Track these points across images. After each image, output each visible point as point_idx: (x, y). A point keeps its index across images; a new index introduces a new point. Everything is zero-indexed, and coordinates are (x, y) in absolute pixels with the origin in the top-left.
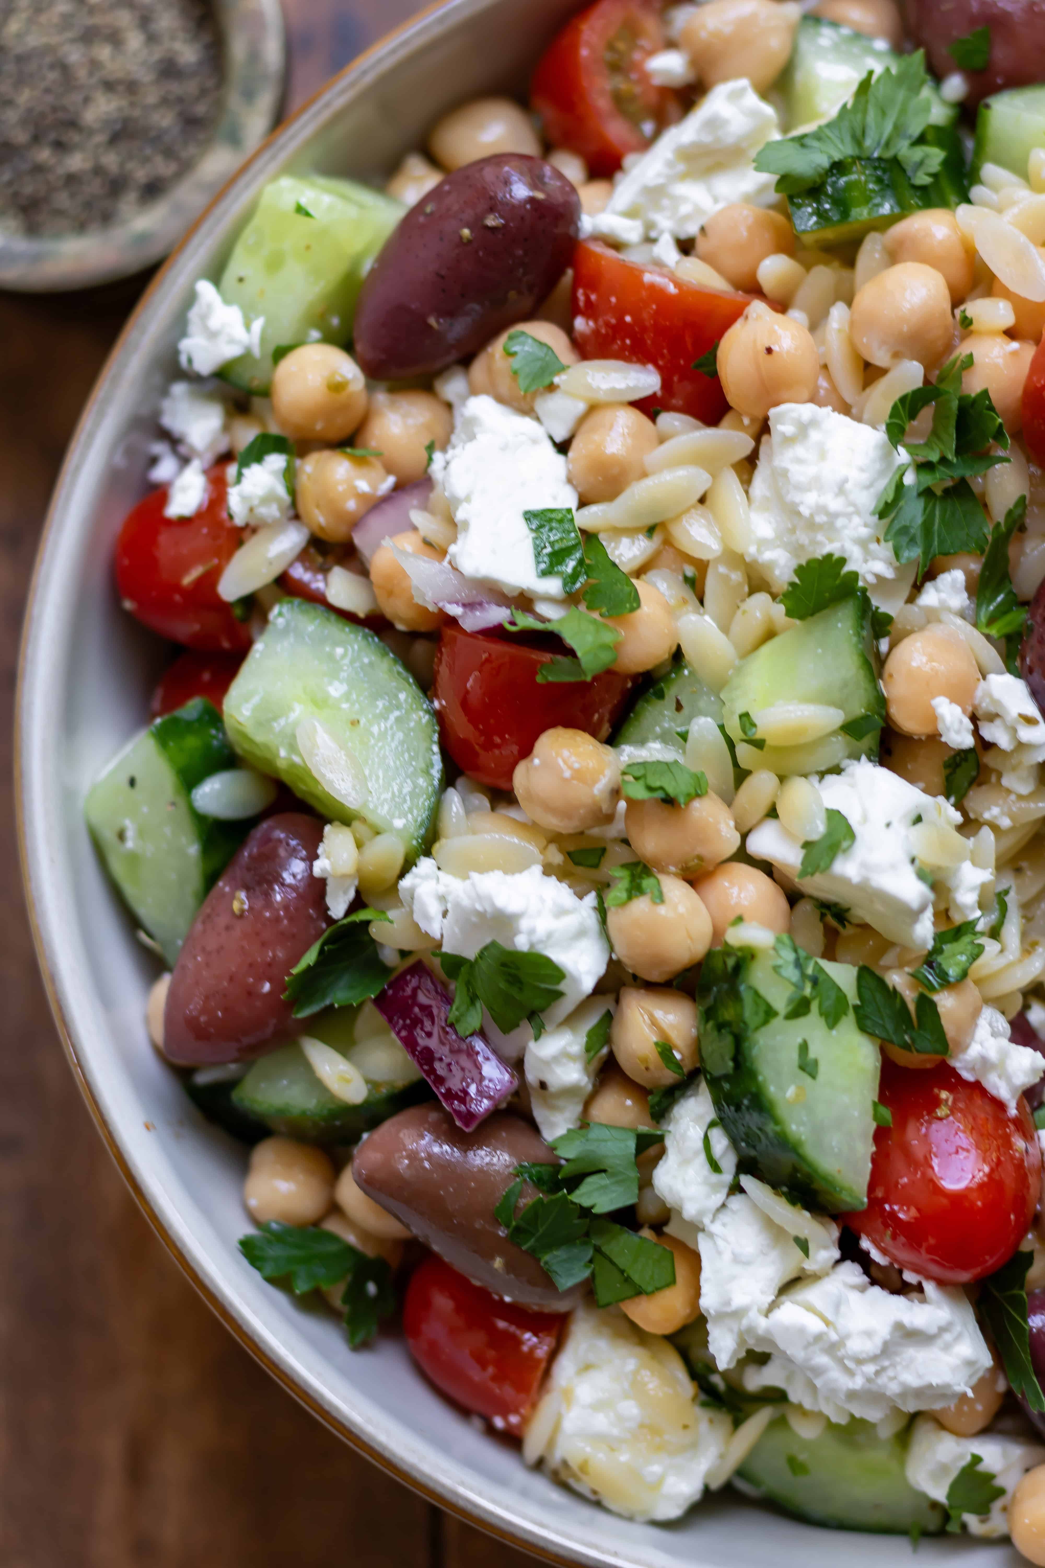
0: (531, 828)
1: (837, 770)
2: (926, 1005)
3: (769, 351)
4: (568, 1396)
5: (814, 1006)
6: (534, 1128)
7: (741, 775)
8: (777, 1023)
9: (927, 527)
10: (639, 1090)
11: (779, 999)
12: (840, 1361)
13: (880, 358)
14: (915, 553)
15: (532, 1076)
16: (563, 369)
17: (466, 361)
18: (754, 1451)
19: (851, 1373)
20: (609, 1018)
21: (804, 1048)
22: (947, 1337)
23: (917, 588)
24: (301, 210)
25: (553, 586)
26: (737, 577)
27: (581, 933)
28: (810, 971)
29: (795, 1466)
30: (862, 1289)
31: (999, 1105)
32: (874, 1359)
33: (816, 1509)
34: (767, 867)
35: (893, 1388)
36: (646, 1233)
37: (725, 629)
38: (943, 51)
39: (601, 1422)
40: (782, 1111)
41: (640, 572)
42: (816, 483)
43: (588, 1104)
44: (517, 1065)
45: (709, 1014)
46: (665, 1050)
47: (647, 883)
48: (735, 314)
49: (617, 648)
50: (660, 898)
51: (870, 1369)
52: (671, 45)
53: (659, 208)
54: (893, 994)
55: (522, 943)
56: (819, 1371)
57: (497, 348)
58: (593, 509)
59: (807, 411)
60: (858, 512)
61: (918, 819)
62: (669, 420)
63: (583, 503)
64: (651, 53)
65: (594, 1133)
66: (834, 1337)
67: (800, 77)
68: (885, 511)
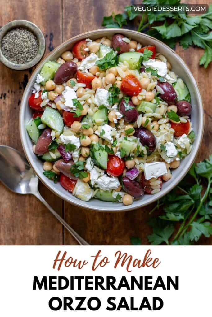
0: (72, 131)
1: (104, 125)
2: (112, 149)
3: (97, 83)
4: (77, 188)
5: (101, 149)
6: (73, 161)
7: (94, 126)
8: (97, 151)
9: (113, 101)
10: (84, 157)
11: (97, 148)
12: (105, 184)
13: (108, 83)
14: (111, 103)
15: (73, 156)
16: (76, 84)
17: (66, 82)
18: (96, 194)
19: (105, 185)
20: (81, 150)
21: (100, 154)
22: (115, 182)
23: (112, 106)
24: (48, 67)
25: (75, 107)
26: (94, 105)
27: (78, 142)
28: (100, 146)
29: (101, 195)
30: (106, 177)
31: (120, 159)
32: (108, 184)
33: (103, 199)
34: (97, 135)
35: (110, 187)
36: (85, 172)
37: (92, 110)
38: (115, 49)
39: (81, 191)
40: (98, 160)
41: (84, 105)
42: (101, 97)
43: (79, 158)
44: (71, 155)
45: (90, 150)
46: (86, 153)
47: (84, 137)
48: (94, 78)
49: (81, 114)
50: (86, 139)
51: (107, 185)
52: (87, 47)
53: (86, 66)
54: (108, 148)
55: (72, 143)
56: (103, 185)
57: (69, 81)
58: (79, 98)
59: (100, 89)
60: (105, 99)
61: (112, 130)
62: (87, 89)
63: (78, 98)
64: (85, 48)
65: (79, 162)
66: (104, 182)
67: (100, 51)
68: (108, 99)
